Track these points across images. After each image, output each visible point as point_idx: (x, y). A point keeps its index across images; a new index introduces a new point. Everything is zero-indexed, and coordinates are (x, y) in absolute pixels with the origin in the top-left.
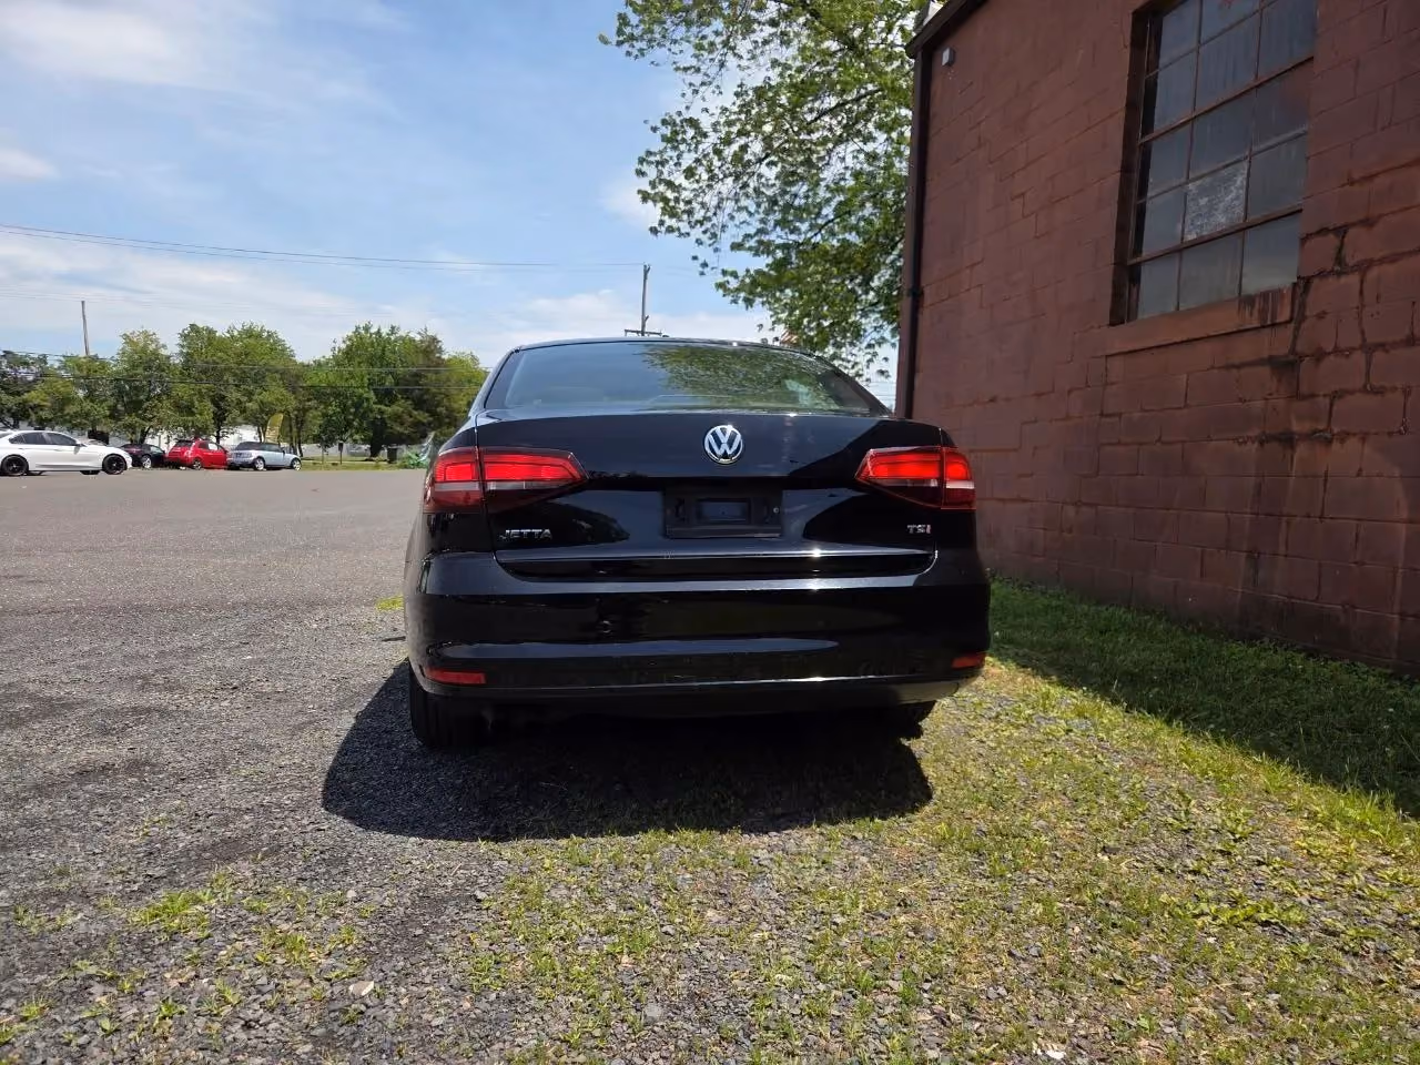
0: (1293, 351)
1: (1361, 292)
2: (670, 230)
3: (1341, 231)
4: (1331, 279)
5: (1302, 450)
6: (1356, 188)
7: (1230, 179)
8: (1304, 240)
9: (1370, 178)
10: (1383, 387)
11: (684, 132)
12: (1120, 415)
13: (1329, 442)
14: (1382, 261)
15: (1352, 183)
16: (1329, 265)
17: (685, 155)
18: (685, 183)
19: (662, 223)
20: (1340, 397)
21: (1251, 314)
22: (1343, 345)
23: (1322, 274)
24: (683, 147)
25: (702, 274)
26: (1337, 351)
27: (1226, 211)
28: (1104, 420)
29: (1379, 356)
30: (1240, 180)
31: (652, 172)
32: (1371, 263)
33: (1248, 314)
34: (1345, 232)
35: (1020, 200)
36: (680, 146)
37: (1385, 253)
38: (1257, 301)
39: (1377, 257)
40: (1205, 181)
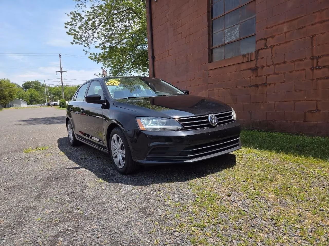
0: (256, 66)
1: (272, 52)
2: (77, 43)
3: (266, 39)
4: (264, 50)
5: (260, 87)
6: (269, 29)
7: (236, 28)
8: (257, 41)
9: (272, 27)
10: (279, 73)
11: (77, 17)
12: (213, 83)
13: (267, 86)
14: (276, 45)
15: (267, 28)
16: (263, 47)
17: (78, 23)
18: (79, 31)
19: (74, 41)
20: (269, 76)
21: (245, 58)
22: (268, 64)
23: (262, 49)
24: (77, 21)
25: (86, 54)
26: (267, 66)
27: (235, 36)
28: (209, 85)
29: (277, 66)
30: (238, 29)
31: (69, 27)
32: (273, 46)
33: (244, 59)
34: (267, 39)
35: (181, 34)
36: (76, 20)
37: (277, 43)
38: (246, 56)
39: (275, 44)
40: (229, 29)
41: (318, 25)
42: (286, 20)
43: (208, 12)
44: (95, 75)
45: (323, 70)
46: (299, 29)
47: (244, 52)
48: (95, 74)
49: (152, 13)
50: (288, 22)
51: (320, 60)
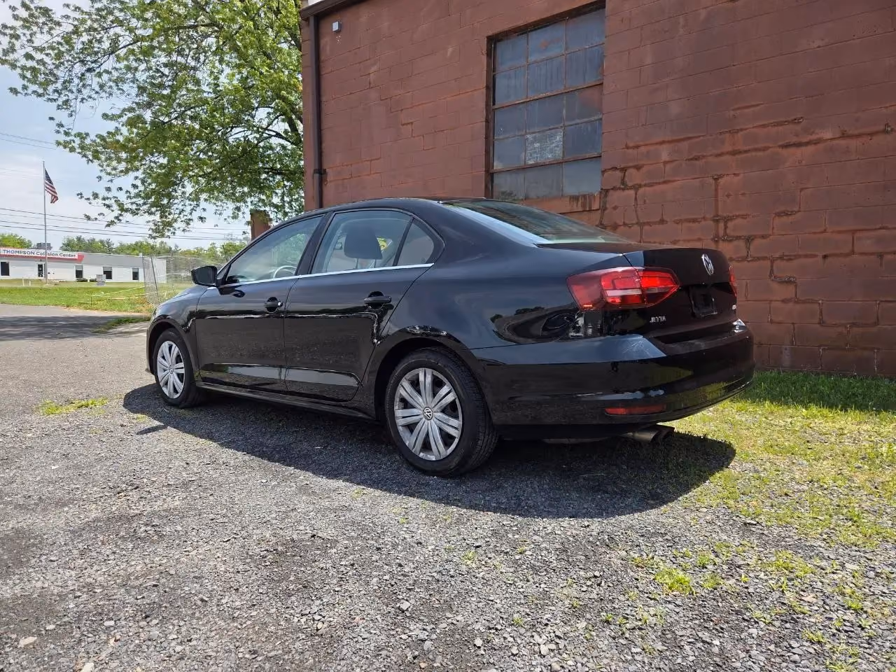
0: (602, 224)
1: (636, 199)
3: (624, 170)
4: (619, 191)
6: (630, 151)
7: (554, 136)
8: (603, 172)
9: (637, 147)
14: (646, 185)
15: (628, 148)
16: (618, 184)
21: (577, 206)
22: (628, 222)
23: (614, 189)
26: (625, 224)
27: (551, 152)
29: (646, 228)
30: (559, 137)
32: (640, 186)
33: (575, 204)
34: (626, 170)
35: (409, 126)
36: (32, 27)
37: (647, 182)
38: (580, 199)
39: (643, 183)
40: (537, 135)
41: (727, 158)
42: (666, 139)
43: (487, 87)
44: (82, 197)
45: (736, 243)
46: (692, 159)
47: (571, 190)
48: (81, 194)
49: (323, 58)
50: (669, 142)
51: (730, 224)
